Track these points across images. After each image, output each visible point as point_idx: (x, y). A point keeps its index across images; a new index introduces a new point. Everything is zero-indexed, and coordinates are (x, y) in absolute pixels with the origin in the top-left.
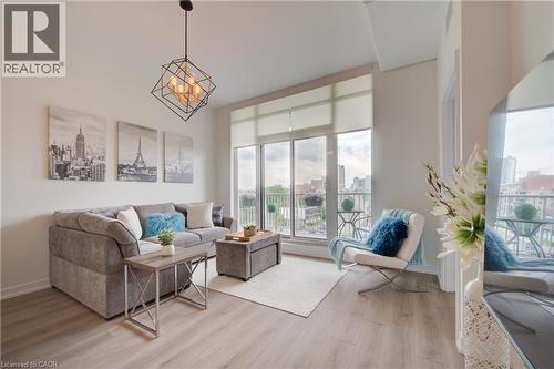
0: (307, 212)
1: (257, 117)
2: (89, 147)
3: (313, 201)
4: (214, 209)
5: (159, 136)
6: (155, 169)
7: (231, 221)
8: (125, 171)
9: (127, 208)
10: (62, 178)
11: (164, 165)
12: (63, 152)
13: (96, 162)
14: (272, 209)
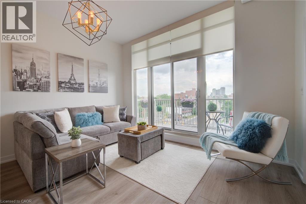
0: (183, 110)
1: (148, 48)
2: (39, 70)
3: (187, 104)
4: (120, 110)
5: (85, 62)
6: (83, 84)
7: (132, 117)
8: (63, 85)
9: (63, 109)
10: (21, 90)
11: (89, 81)
12: (22, 74)
13: (44, 80)
14: (159, 109)
